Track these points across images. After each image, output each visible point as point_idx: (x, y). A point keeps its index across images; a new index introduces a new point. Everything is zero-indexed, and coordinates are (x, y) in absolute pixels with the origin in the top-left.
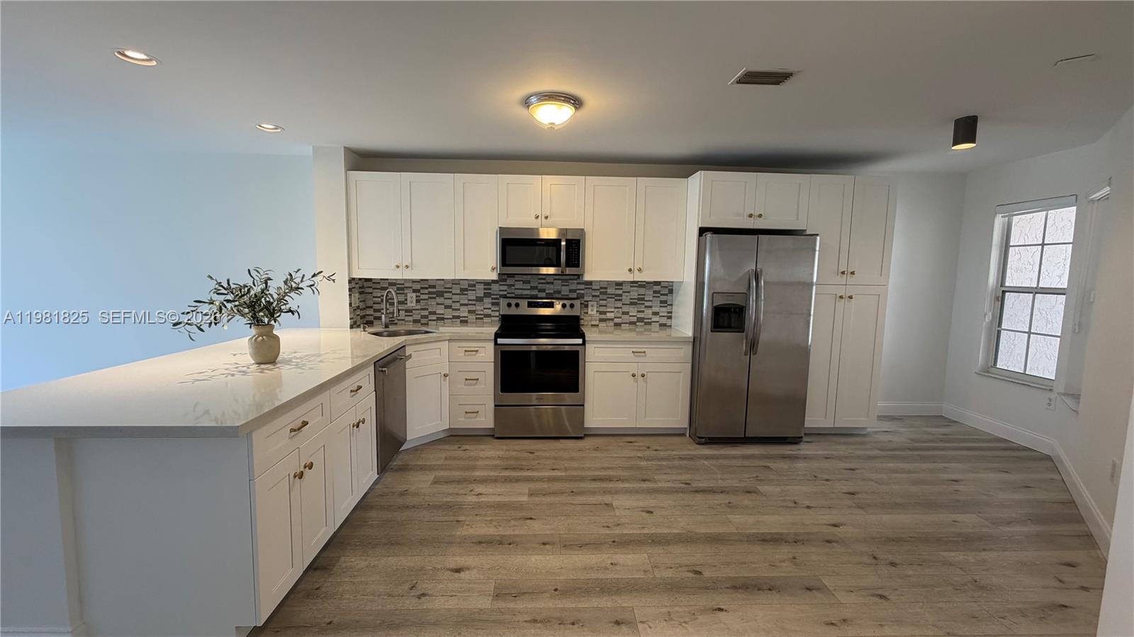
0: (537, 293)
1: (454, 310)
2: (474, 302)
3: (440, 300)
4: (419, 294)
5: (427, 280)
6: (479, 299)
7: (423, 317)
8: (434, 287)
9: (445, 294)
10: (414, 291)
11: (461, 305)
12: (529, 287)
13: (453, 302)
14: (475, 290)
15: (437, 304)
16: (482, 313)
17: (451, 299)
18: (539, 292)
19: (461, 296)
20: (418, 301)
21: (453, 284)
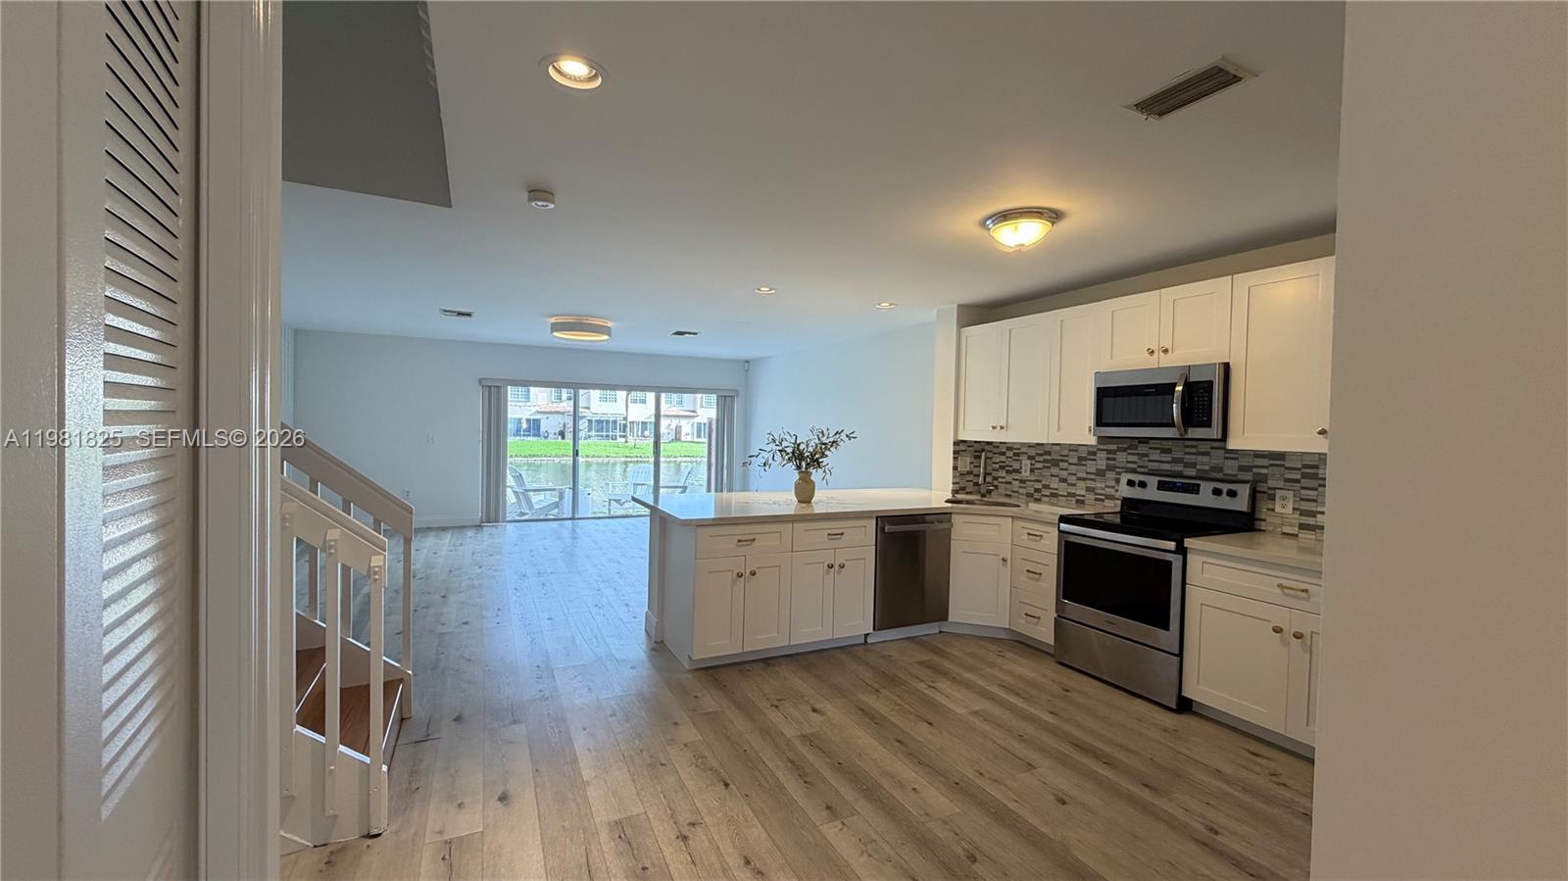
0: (1181, 469)
1: (1069, 484)
2: (1093, 477)
3: (1055, 470)
4: (1033, 462)
5: (1042, 444)
6: (1100, 473)
7: (1037, 490)
8: (1049, 453)
9: (1061, 464)
10: (1031, 458)
11: (1079, 479)
12: (1170, 459)
13: (1069, 474)
14: (1095, 460)
15: (1052, 476)
16: (1103, 492)
17: (1066, 470)
18: (1185, 467)
19: (1079, 467)
20: (1032, 470)
21: (1070, 450)
